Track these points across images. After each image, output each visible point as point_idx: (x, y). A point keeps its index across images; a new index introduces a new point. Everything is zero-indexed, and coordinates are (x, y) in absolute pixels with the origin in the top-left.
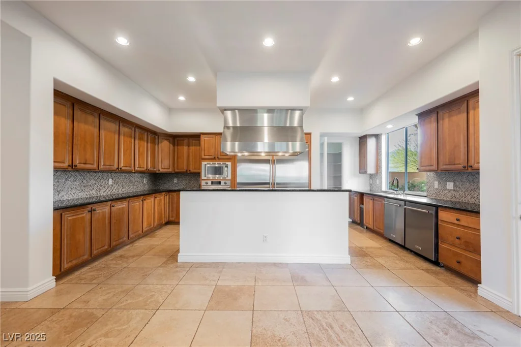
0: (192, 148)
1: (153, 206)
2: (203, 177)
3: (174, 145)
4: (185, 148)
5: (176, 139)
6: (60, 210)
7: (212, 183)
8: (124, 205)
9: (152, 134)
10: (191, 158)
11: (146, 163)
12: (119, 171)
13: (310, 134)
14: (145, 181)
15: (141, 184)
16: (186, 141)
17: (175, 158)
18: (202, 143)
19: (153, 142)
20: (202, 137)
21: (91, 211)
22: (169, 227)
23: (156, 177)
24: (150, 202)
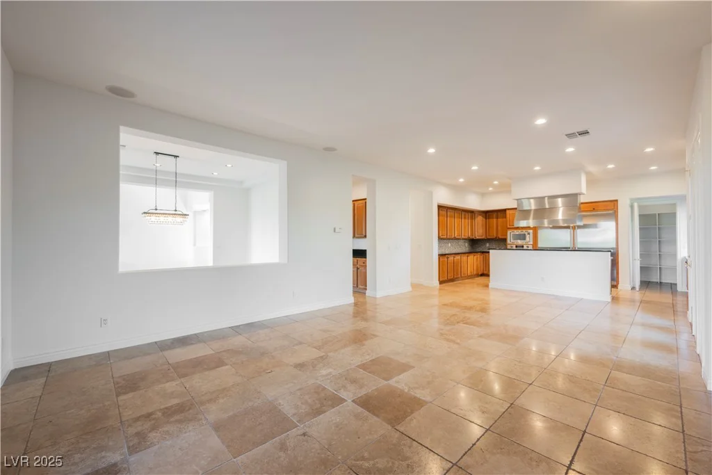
0: (500, 220)
1: (472, 262)
2: (508, 241)
3: (486, 219)
4: (495, 220)
5: (487, 214)
6: (441, 255)
7: (516, 247)
8: (458, 257)
9: (471, 213)
10: (499, 228)
11: (467, 234)
12: (455, 239)
13: (617, 201)
14: (467, 244)
15: (464, 247)
16: (495, 215)
17: (487, 228)
18: (508, 216)
19: (472, 218)
20: (508, 212)
21: (448, 258)
22: (483, 277)
23: (474, 243)
24: (471, 257)
